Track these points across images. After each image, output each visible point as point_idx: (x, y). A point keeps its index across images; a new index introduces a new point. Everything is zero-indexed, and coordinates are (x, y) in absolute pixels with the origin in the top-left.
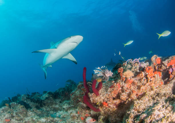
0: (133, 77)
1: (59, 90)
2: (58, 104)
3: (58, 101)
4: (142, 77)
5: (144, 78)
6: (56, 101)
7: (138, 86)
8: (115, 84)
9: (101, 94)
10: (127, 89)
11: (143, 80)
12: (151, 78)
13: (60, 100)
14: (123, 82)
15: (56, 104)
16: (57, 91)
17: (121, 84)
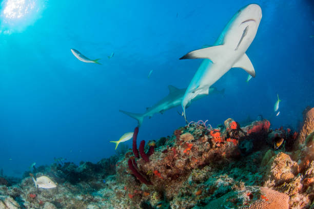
0: (192, 141)
1: (102, 161)
2: (100, 180)
3: (100, 175)
4: (204, 141)
5: (207, 143)
6: (97, 176)
7: (199, 152)
8: (170, 148)
9: (151, 161)
10: (185, 155)
11: (205, 145)
12: (217, 143)
13: (103, 175)
14: (180, 146)
15: (97, 179)
16: (98, 163)
17: (177, 148)
